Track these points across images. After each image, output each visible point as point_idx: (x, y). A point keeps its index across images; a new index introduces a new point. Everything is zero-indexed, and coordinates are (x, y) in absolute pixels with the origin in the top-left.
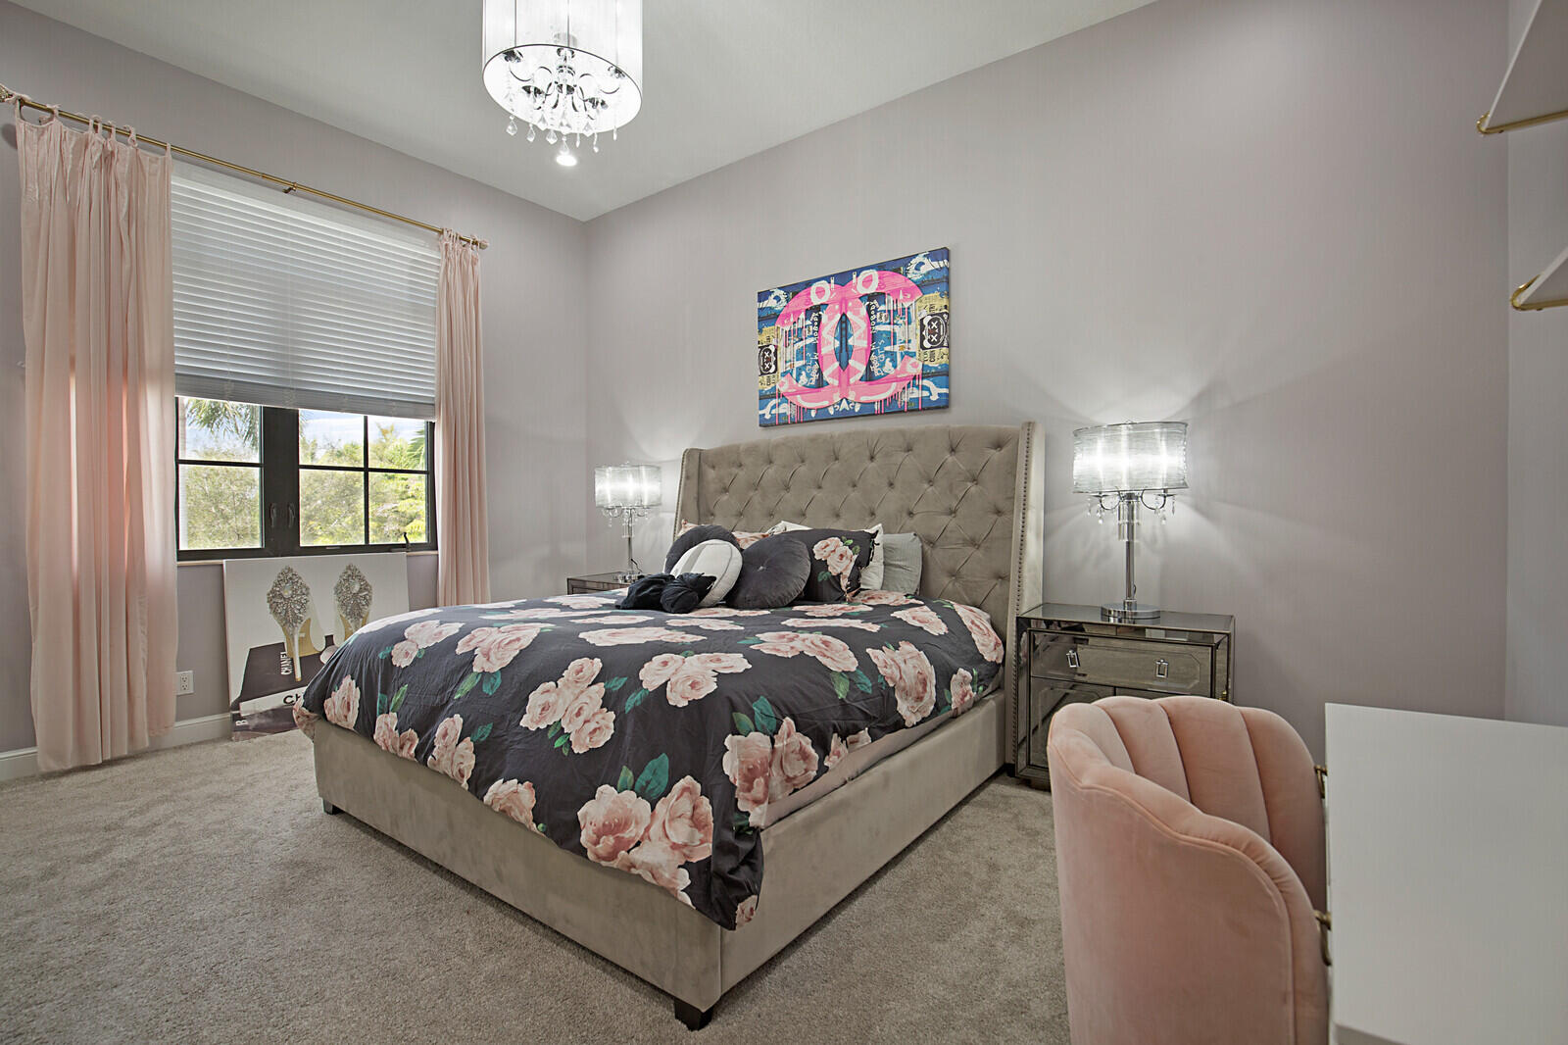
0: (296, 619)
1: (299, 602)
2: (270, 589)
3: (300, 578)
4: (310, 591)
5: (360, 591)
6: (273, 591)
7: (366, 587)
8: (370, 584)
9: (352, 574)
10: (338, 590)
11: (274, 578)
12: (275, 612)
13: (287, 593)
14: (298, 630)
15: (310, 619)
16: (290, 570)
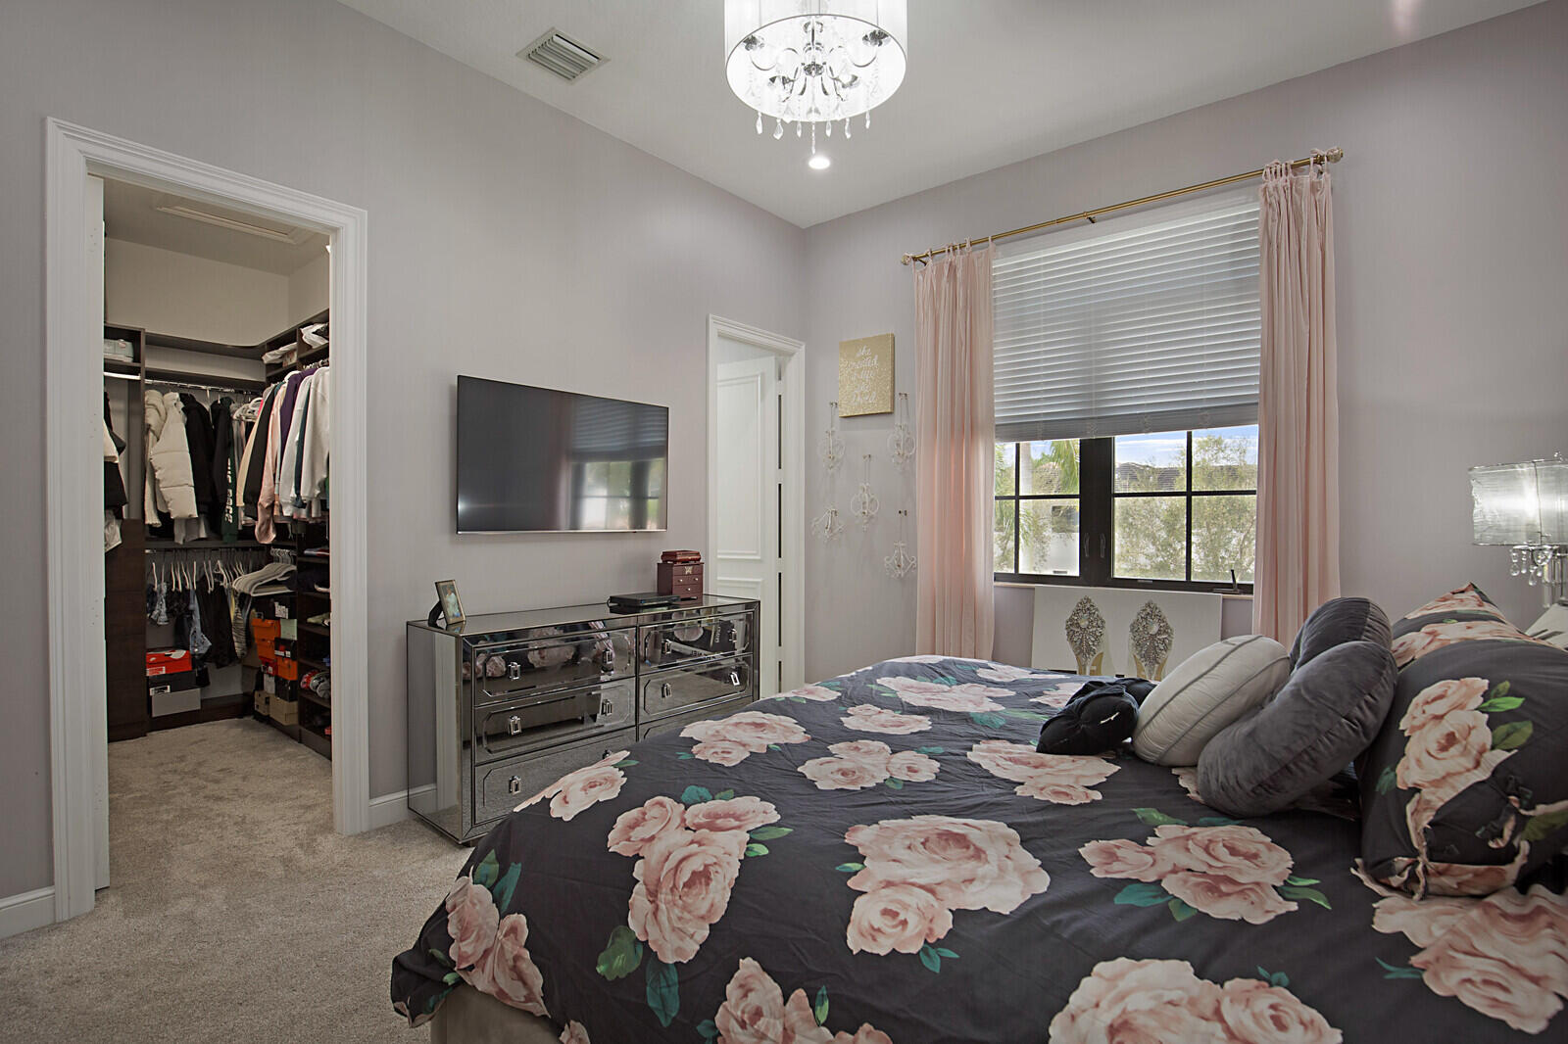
0: (1090, 650)
1: (1094, 633)
2: (1069, 617)
3: (1097, 610)
4: (1106, 625)
5: (1159, 633)
6: (1071, 620)
7: (1165, 629)
8: (1171, 626)
9: (1151, 613)
10: (1134, 629)
11: (1074, 607)
12: (1071, 640)
13: (1084, 624)
14: (1090, 661)
15: (1102, 654)
16: (1089, 600)
